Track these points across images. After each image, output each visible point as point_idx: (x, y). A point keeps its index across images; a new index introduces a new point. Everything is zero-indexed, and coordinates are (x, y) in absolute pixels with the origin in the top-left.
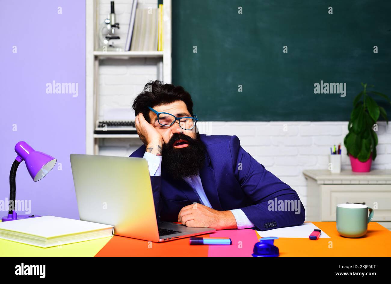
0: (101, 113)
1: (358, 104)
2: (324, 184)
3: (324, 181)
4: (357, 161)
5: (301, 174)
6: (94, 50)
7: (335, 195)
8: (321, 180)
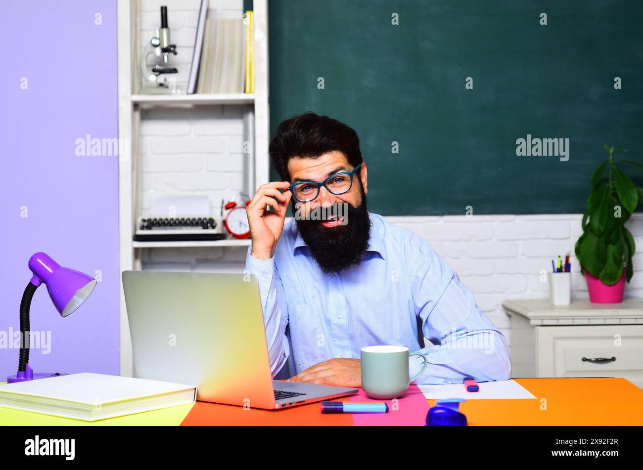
0: (146, 204)
1: (599, 183)
2: (542, 326)
3: (542, 320)
4: (598, 283)
5: (501, 308)
6: (133, 93)
7: (561, 344)
8: (537, 318)
